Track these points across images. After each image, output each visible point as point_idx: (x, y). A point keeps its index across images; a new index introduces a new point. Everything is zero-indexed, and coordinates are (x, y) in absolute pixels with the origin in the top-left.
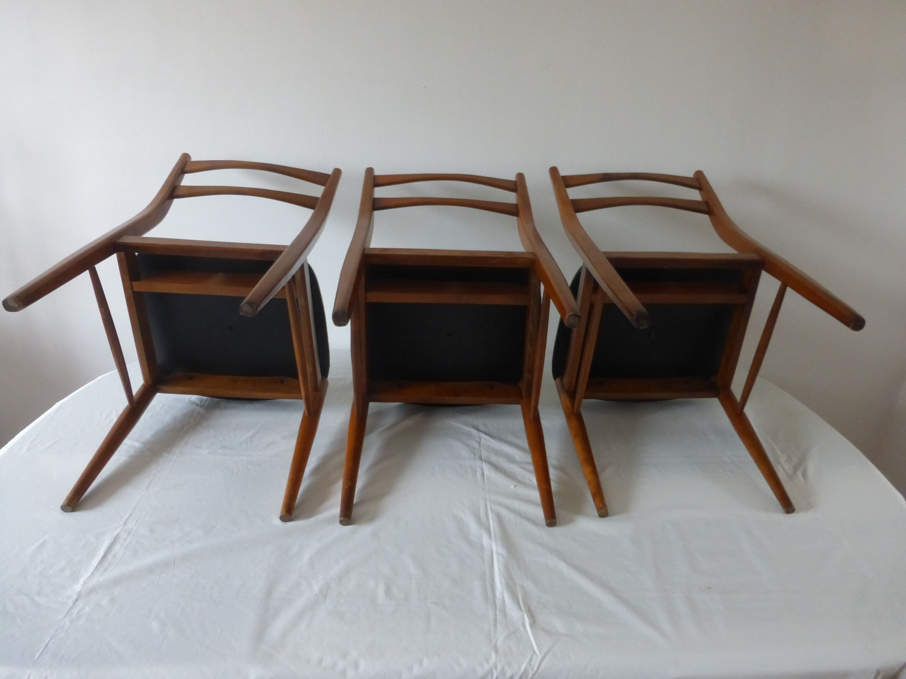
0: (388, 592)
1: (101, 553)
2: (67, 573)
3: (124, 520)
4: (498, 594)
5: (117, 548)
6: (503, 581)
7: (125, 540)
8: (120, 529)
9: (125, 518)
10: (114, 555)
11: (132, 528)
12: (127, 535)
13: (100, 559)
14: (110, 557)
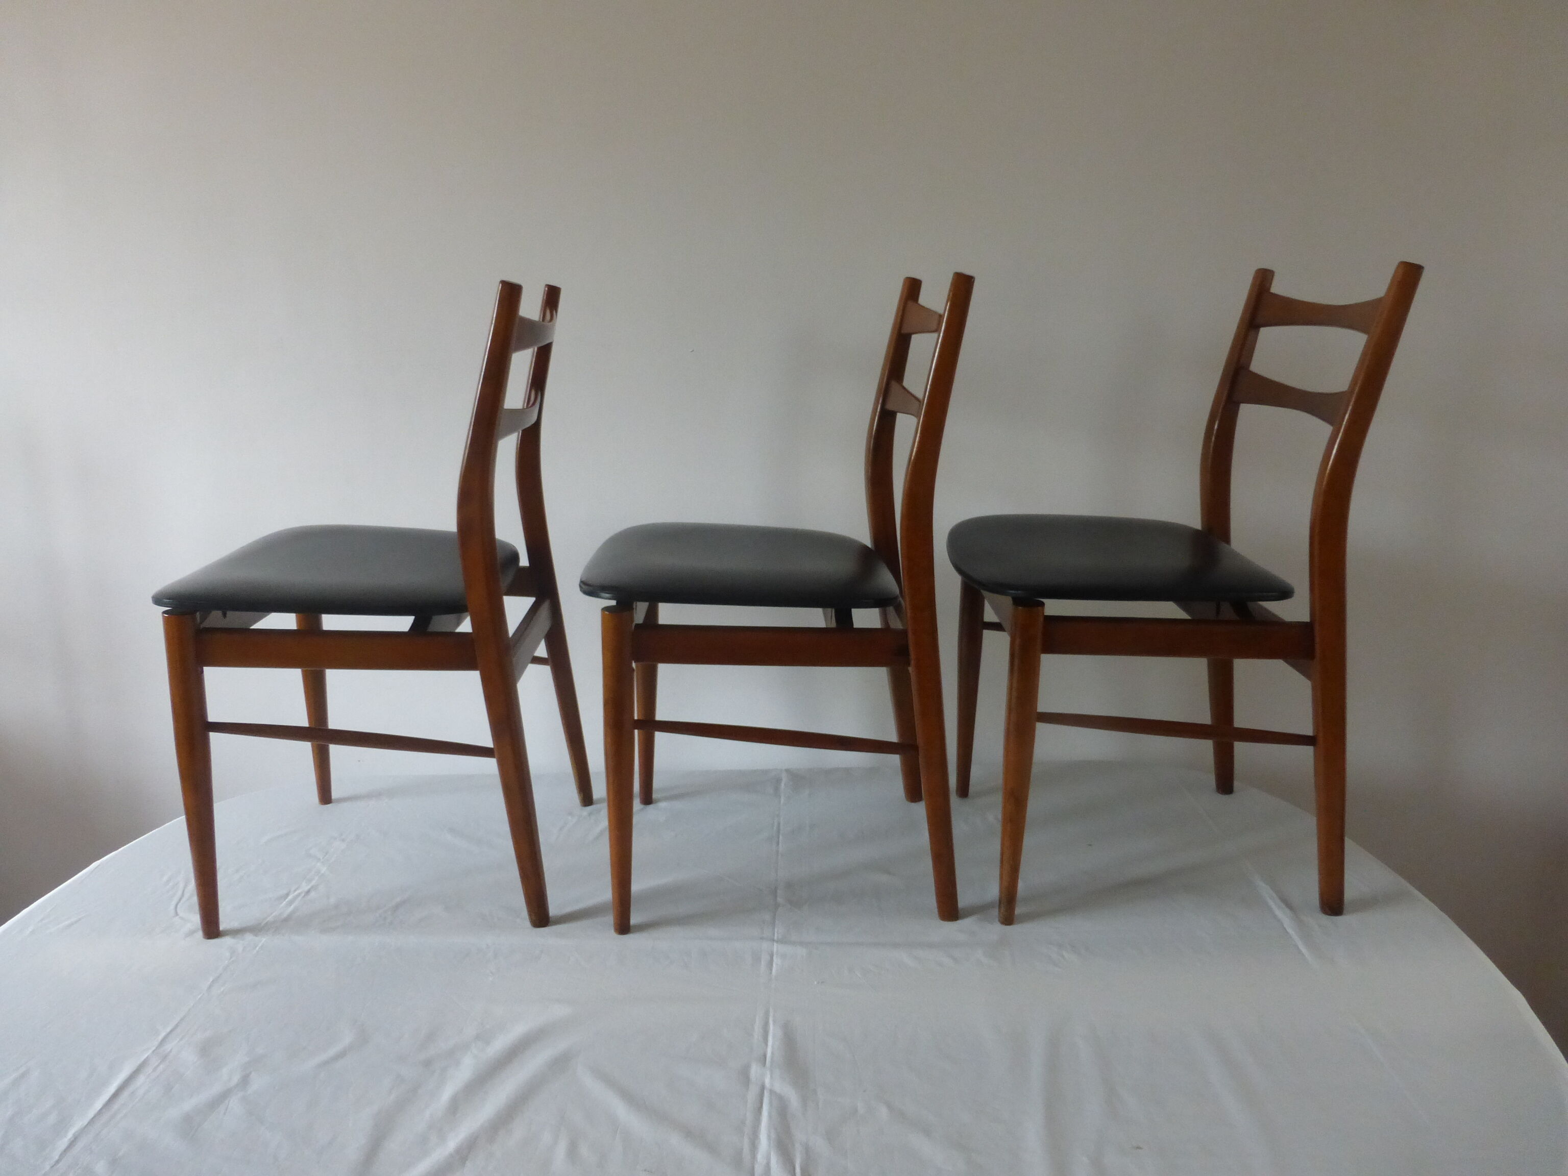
0: (572, 1152)
1: (112, 1089)
2: (52, 1119)
3: (160, 1038)
4: (760, 1157)
5: (141, 1079)
6: (773, 1136)
7: (155, 1069)
8: (150, 1051)
9: (163, 1034)
10: (133, 1093)
11: (171, 1051)
12: (159, 1061)
13: (108, 1098)
14: (126, 1094)
